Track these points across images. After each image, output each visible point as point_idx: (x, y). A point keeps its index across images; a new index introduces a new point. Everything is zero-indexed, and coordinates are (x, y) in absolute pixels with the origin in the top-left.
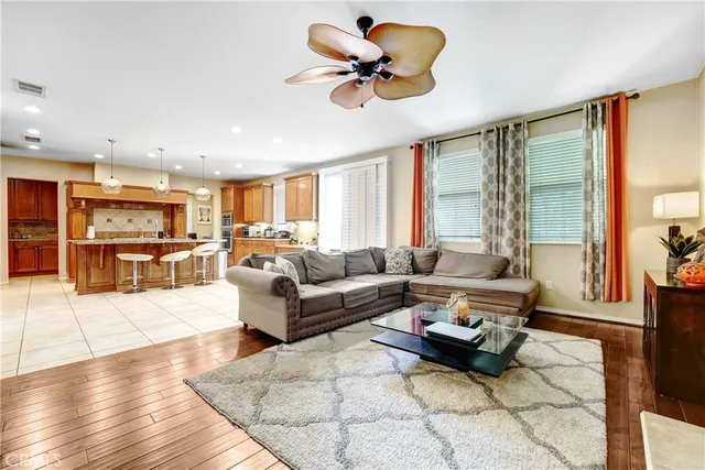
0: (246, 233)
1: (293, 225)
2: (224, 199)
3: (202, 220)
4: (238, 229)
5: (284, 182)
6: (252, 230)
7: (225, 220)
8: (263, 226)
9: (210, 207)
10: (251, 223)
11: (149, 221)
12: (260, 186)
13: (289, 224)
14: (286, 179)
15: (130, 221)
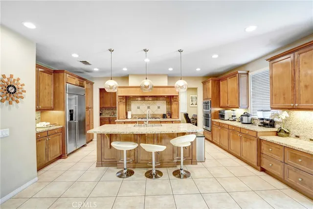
0: (222, 116)
1: (284, 114)
2: (205, 90)
3: (192, 104)
4: (215, 112)
5: (268, 62)
6: (228, 113)
7: (206, 104)
8: (239, 112)
9: (196, 96)
10: (227, 108)
11: (159, 107)
12: (234, 75)
13: (275, 111)
14: (271, 60)
15: (149, 107)
